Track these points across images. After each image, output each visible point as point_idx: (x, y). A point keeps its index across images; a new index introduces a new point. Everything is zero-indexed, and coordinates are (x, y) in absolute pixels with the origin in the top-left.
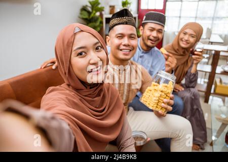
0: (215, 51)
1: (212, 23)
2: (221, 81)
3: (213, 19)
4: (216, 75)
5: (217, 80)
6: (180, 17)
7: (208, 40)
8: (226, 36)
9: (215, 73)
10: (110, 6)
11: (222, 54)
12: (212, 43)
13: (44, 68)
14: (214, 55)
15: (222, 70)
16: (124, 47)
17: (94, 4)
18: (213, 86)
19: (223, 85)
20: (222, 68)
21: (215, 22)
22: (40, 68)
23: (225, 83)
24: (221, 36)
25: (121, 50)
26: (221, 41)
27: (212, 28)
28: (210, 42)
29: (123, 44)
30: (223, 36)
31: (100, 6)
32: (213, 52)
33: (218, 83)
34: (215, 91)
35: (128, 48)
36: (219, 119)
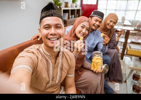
0: (127, 30)
1: (125, 13)
2: (130, 47)
3: (126, 11)
4: (128, 44)
5: (128, 47)
6: (106, 9)
7: (123, 24)
8: (132, 21)
9: (127, 43)
10: (65, 3)
11: (131, 32)
12: (125, 25)
13: (33, 40)
14: (126, 32)
15: (131, 41)
16: (51, 37)
17: (56, 1)
18: (126, 50)
19: (131, 49)
20: (131, 40)
21: (126, 12)
22: (30, 40)
23: (132, 49)
24: (130, 21)
25: (49, 39)
26: (130, 24)
27: (125, 16)
28: (124, 25)
29: (50, 33)
30: (131, 21)
31: (59, 3)
32: (126, 31)
33: (129, 49)
34: (127, 53)
35: (55, 37)
36: (129, 68)
